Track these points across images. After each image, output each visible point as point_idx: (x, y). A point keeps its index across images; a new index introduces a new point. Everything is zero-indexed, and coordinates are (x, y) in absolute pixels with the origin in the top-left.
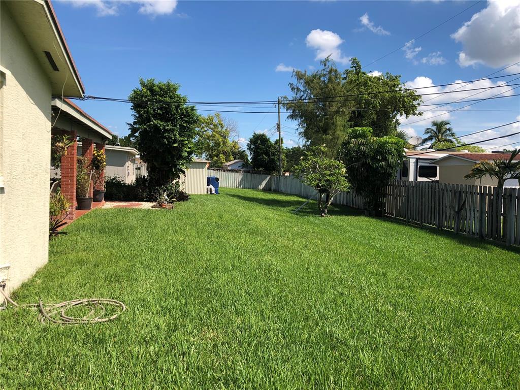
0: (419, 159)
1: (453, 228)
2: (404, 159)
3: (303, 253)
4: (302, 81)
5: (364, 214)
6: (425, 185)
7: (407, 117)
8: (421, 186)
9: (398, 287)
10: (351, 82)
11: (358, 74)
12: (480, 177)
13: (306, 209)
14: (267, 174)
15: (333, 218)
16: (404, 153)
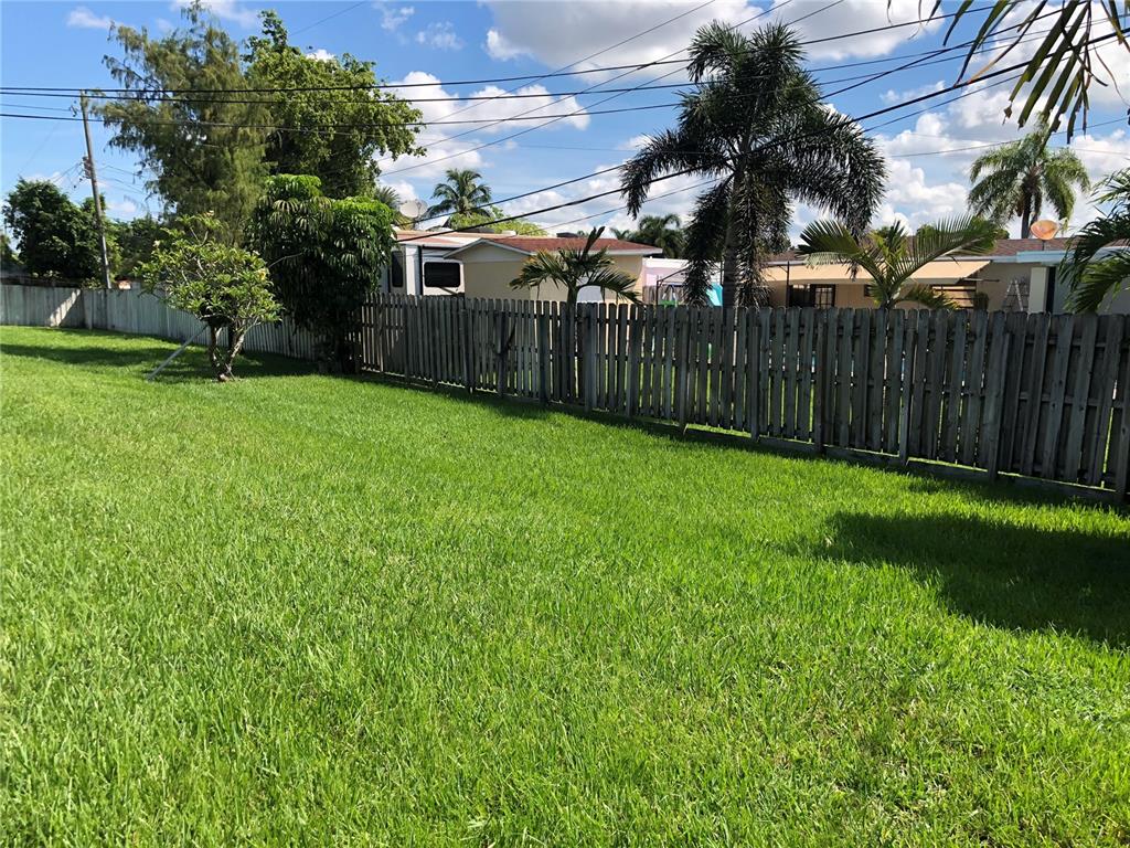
0: (424, 247)
1: (495, 387)
2: (393, 249)
3: (174, 465)
4: (141, 54)
5: (318, 369)
6: (439, 303)
7: (394, 157)
8: (430, 305)
9: (389, 509)
10: (265, 69)
11: (280, 51)
12: (537, 284)
13: (180, 367)
14: (70, 286)
15: (248, 385)
16: (392, 236)
